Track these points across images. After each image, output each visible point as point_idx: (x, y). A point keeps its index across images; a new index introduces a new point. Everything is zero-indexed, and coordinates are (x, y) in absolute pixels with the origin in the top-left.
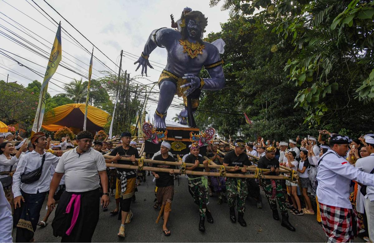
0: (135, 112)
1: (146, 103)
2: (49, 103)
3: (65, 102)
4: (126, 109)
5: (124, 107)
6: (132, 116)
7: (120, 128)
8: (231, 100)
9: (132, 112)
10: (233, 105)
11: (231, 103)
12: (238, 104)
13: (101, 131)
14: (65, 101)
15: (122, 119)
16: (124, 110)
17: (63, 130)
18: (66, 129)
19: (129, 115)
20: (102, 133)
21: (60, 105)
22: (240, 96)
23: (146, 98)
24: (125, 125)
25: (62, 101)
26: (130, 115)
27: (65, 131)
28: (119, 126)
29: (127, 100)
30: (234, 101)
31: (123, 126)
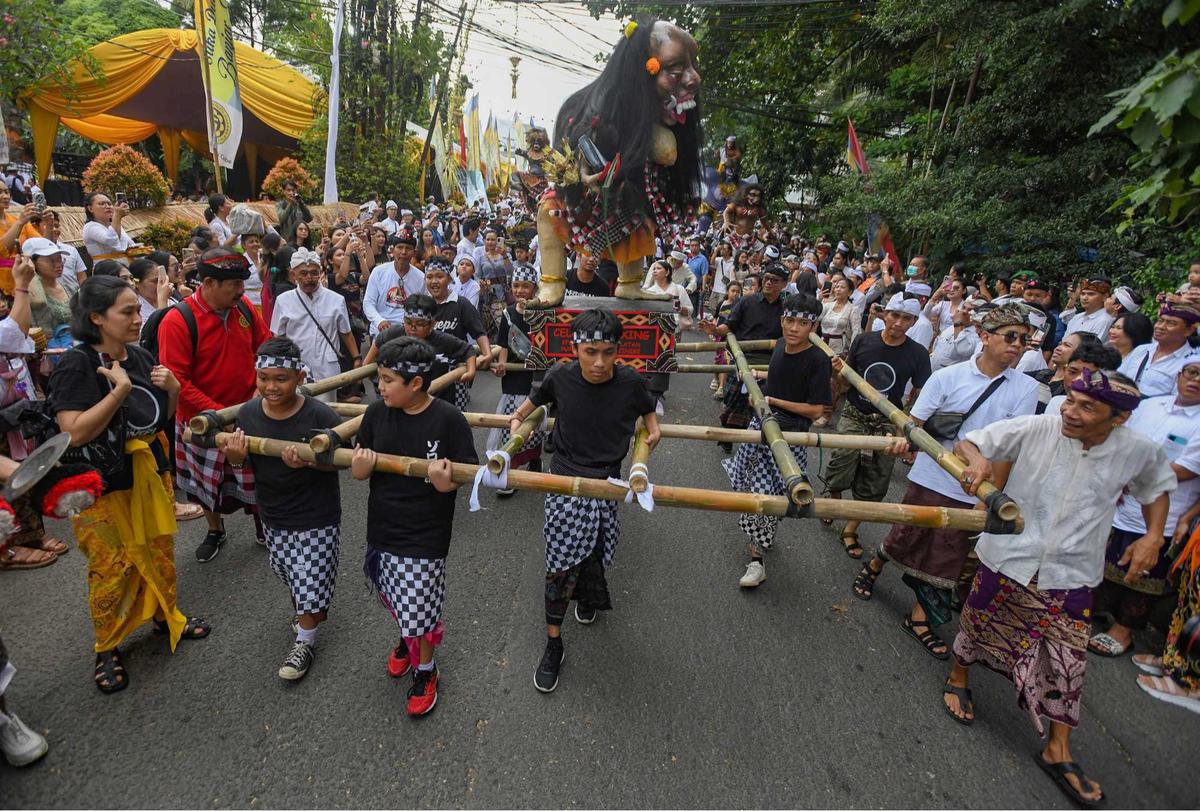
0: (420, 82)
1: (463, 44)
2: (80, 18)
3: (144, 20)
4: (382, 69)
5: (376, 60)
6: (410, 101)
7: (364, 150)
8: (796, 58)
9: (407, 85)
10: (800, 80)
11: (794, 69)
12: (820, 74)
13: (286, 160)
14: (144, 13)
15: (372, 111)
16: (374, 71)
17: (116, 162)
18: (128, 155)
19: (394, 96)
20: (293, 169)
21: (123, 30)
22: (834, 44)
23: (461, 23)
24: (383, 138)
25: (129, 11)
26: (401, 97)
27: (122, 163)
28: (361, 141)
29: (383, 26)
30: (808, 62)
31: (374, 141)
